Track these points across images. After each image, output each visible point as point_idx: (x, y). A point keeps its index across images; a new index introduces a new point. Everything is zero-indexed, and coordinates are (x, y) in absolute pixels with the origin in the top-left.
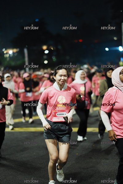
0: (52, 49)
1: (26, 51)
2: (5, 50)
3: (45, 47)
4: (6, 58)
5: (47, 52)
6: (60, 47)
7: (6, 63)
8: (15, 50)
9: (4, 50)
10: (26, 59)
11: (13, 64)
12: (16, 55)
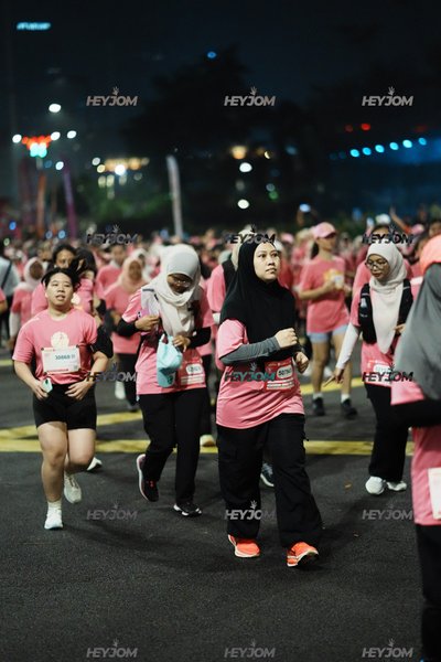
0: (266, 155)
1: (172, 164)
2: (102, 163)
3: (239, 152)
4: (106, 188)
5: (246, 168)
6: (291, 151)
7: (103, 208)
8: (135, 163)
9: (96, 161)
10: (175, 194)
11: (128, 210)
12: (138, 178)
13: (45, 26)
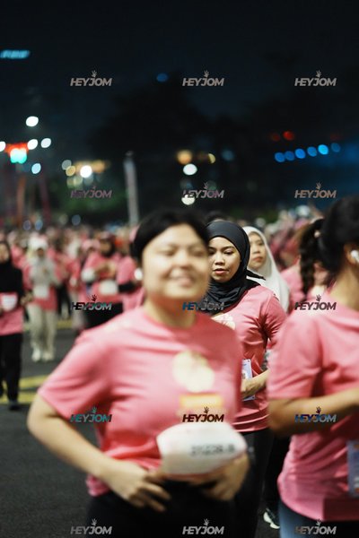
1: (130, 169)
2: (71, 165)
3: (184, 156)
5: (190, 170)
6: (228, 155)
8: (99, 166)
9: (66, 164)
11: (92, 205)
13: (23, 54)
